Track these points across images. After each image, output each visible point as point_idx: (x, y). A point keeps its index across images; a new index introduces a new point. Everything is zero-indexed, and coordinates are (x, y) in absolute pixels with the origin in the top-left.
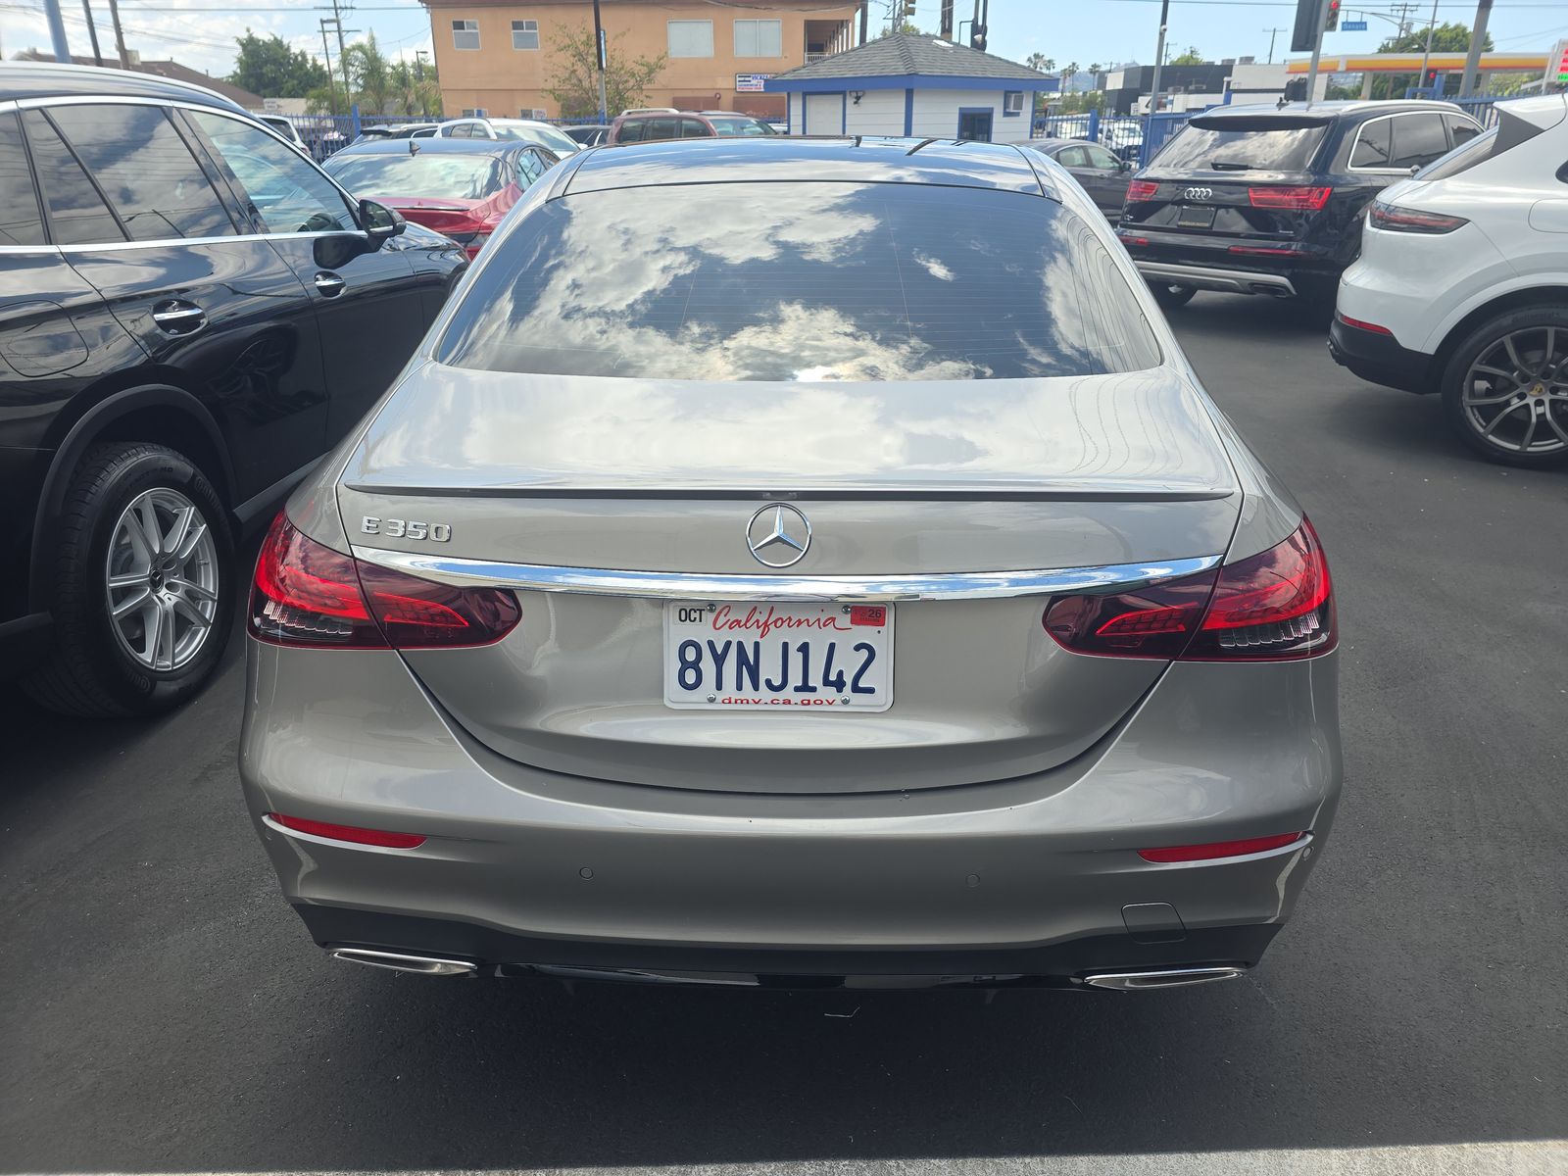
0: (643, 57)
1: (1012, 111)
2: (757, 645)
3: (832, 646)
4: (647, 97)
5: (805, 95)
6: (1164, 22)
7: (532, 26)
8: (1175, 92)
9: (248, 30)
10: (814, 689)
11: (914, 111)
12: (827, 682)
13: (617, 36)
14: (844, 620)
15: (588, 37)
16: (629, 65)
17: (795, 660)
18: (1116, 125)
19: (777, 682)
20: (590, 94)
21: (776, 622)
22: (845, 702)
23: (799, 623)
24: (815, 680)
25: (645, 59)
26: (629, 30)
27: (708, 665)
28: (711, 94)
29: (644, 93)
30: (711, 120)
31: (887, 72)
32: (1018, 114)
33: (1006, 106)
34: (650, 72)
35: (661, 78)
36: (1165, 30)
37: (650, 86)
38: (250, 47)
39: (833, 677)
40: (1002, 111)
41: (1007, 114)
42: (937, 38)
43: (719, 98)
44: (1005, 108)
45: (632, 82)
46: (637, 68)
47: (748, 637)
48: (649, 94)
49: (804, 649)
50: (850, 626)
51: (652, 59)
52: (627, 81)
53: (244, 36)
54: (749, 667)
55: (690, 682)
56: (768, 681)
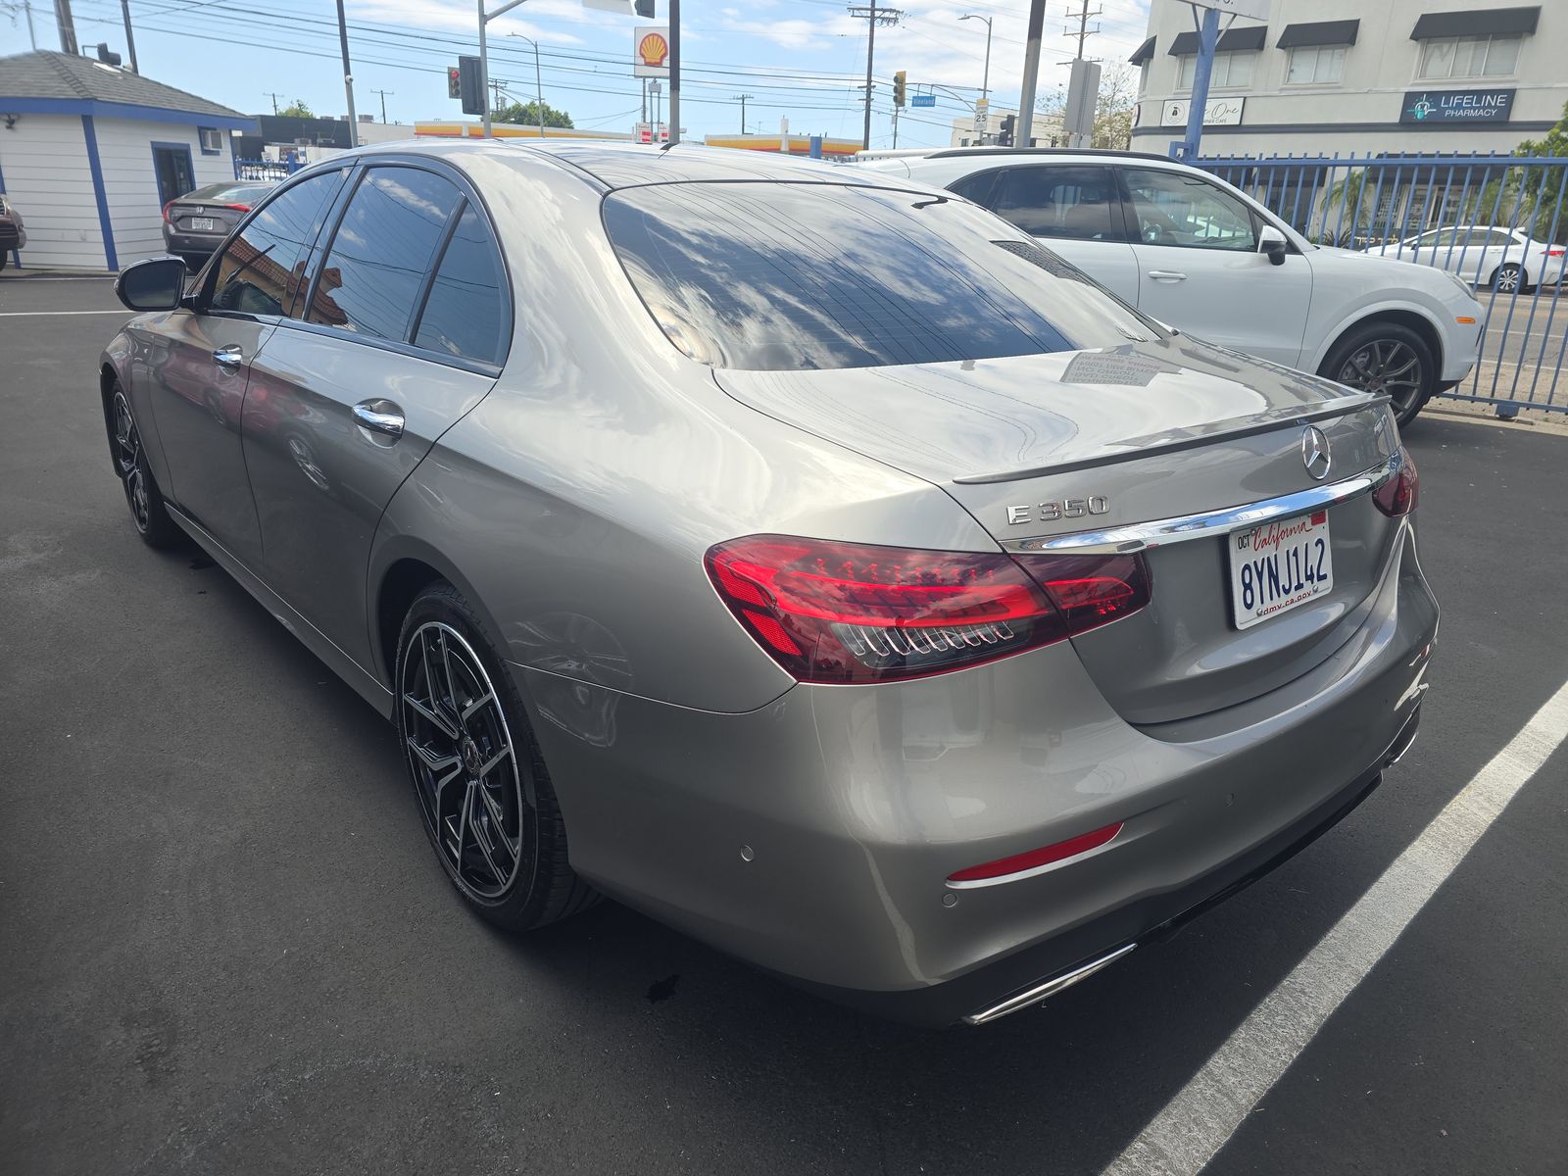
1: (212, 149)
2: (1275, 557)
3: (1306, 545)
6: (347, 71)
8: (305, 144)
10: (1301, 586)
11: (99, 141)
12: (1307, 578)
14: (1309, 522)
17: (1293, 560)
18: (266, 173)
19: (1287, 587)
21: (1281, 535)
22: (1315, 592)
23: (1292, 531)
24: (1302, 579)
27: (1255, 583)
31: (48, 94)
32: (217, 153)
33: (203, 143)
36: (351, 80)
39: (1309, 572)
40: (199, 148)
41: (206, 152)
42: (96, 61)
44: (202, 146)
47: (1270, 551)
49: (1295, 552)
50: (1312, 527)
54: (1274, 577)
55: (1249, 602)
56: (1283, 586)
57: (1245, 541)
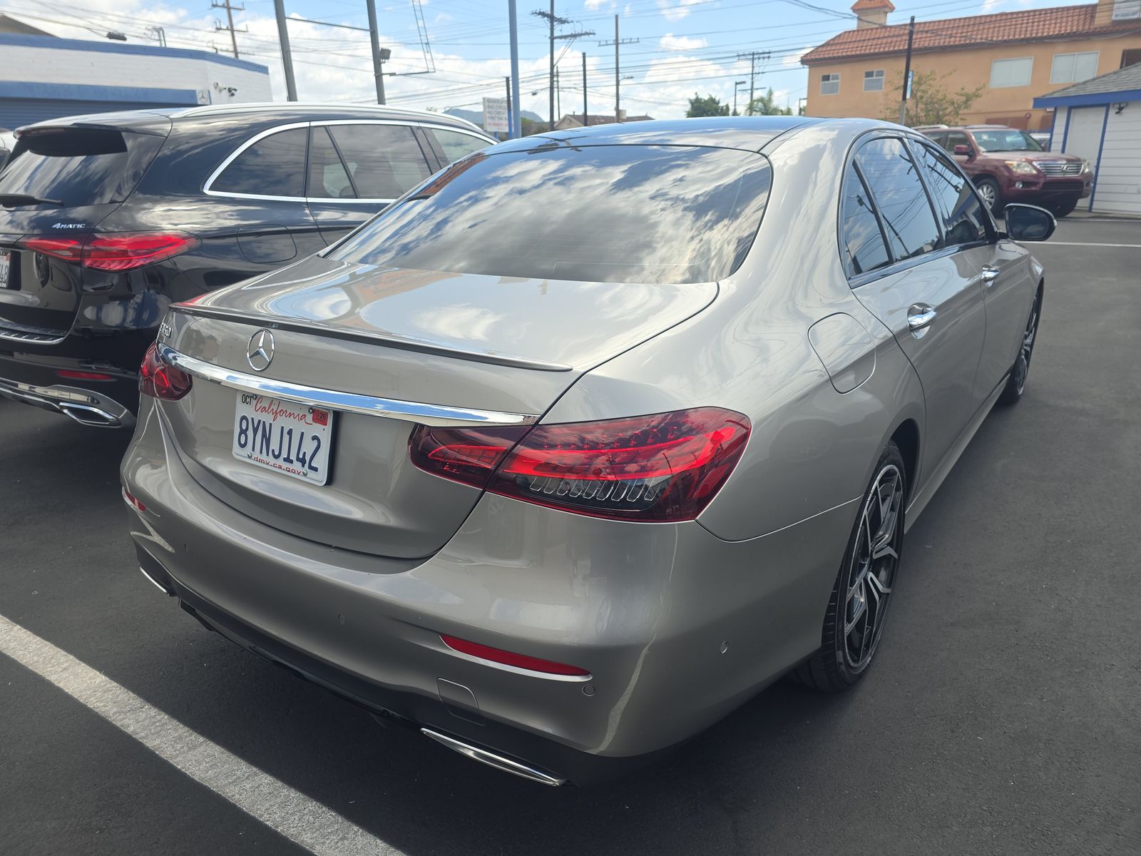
0: (963, 89)
2: (271, 424)
3: (303, 433)
4: (962, 119)
5: (1070, 109)
7: (880, 73)
9: (696, 94)
10: (291, 462)
12: (298, 459)
13: (944, 76)
14: (310, 417)
15: (919, 78)
16: (949, 97)
17: (286, 437)
19: (277, 453)
20: (915, 120)
21: (280, 412)
22: (305, 475)
23: (290, 415)
24: (293, 457)
25: (964, 91)
26: (955, 71)
27: (250, 433)
28: (1023, 114)
29: (960, 117)
30: (973, 133)
34: (968, 100)
35: (976, 105)
37: (966, 111)
38: (696, 105)
39: (301, 456)
43: (1029, 118)
45: (950, 109)
46: (956, 98)
47: (267, 418)
48: (963, 117)
49: (290, 432)
50: (312, 422)
51: (970, 89)
52: (946, 109)
53: (693, 97)
54: (267, 439)
55: (243, 442)
56: (273, 451)
57: (248, 400)
